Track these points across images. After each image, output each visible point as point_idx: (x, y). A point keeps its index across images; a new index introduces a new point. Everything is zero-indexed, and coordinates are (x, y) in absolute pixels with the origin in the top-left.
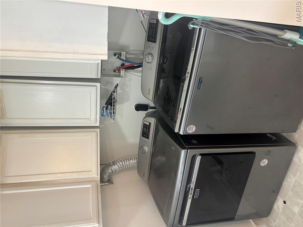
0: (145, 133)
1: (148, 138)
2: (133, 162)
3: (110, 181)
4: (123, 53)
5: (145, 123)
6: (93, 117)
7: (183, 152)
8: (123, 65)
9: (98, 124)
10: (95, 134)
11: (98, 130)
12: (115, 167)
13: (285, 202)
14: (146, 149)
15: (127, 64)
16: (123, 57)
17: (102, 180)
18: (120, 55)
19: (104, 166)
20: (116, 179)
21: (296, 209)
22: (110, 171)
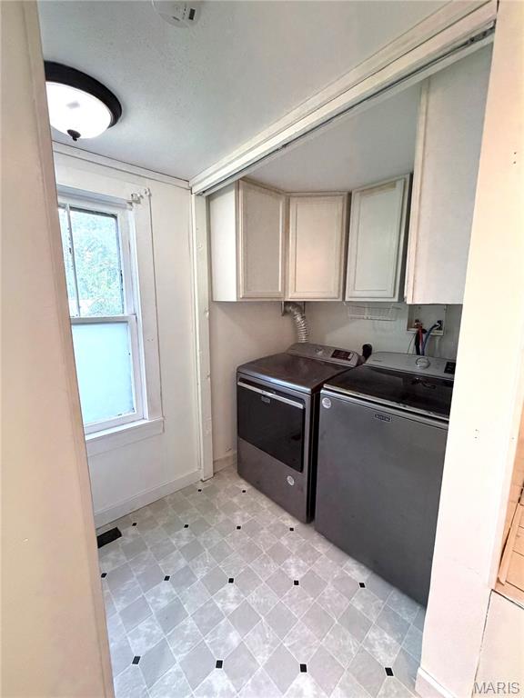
0: (338, 353)
1: (333, 356)
2: (303, 339)
3: (285, 313)
4: (441, 333)
5: (351, 355)
6: (357, 294)
7: (308, 390)
8: (424, 331)
9: (347, 299)
10: (336, 296)
11: (340, 300)
12: (299, 319)
13: (244, 491)
14: (320, 353)
15: (424, 336)
16: (435, 332)
17: (287, 303)
18: (440, 329)
19: (302, 306)
20: (287, 320)
21: (235, 500)
22: (295, 313)
